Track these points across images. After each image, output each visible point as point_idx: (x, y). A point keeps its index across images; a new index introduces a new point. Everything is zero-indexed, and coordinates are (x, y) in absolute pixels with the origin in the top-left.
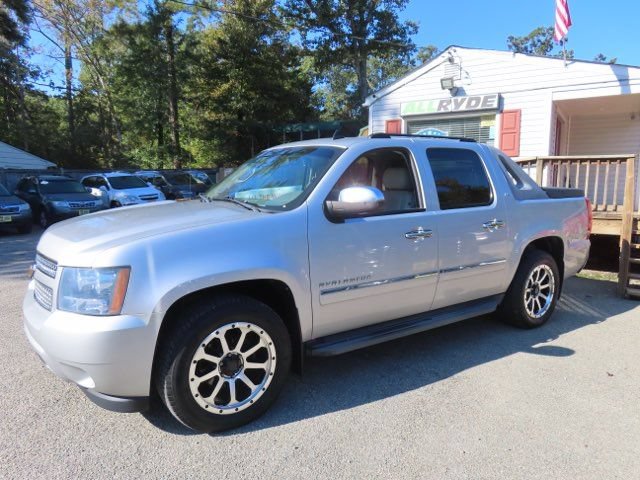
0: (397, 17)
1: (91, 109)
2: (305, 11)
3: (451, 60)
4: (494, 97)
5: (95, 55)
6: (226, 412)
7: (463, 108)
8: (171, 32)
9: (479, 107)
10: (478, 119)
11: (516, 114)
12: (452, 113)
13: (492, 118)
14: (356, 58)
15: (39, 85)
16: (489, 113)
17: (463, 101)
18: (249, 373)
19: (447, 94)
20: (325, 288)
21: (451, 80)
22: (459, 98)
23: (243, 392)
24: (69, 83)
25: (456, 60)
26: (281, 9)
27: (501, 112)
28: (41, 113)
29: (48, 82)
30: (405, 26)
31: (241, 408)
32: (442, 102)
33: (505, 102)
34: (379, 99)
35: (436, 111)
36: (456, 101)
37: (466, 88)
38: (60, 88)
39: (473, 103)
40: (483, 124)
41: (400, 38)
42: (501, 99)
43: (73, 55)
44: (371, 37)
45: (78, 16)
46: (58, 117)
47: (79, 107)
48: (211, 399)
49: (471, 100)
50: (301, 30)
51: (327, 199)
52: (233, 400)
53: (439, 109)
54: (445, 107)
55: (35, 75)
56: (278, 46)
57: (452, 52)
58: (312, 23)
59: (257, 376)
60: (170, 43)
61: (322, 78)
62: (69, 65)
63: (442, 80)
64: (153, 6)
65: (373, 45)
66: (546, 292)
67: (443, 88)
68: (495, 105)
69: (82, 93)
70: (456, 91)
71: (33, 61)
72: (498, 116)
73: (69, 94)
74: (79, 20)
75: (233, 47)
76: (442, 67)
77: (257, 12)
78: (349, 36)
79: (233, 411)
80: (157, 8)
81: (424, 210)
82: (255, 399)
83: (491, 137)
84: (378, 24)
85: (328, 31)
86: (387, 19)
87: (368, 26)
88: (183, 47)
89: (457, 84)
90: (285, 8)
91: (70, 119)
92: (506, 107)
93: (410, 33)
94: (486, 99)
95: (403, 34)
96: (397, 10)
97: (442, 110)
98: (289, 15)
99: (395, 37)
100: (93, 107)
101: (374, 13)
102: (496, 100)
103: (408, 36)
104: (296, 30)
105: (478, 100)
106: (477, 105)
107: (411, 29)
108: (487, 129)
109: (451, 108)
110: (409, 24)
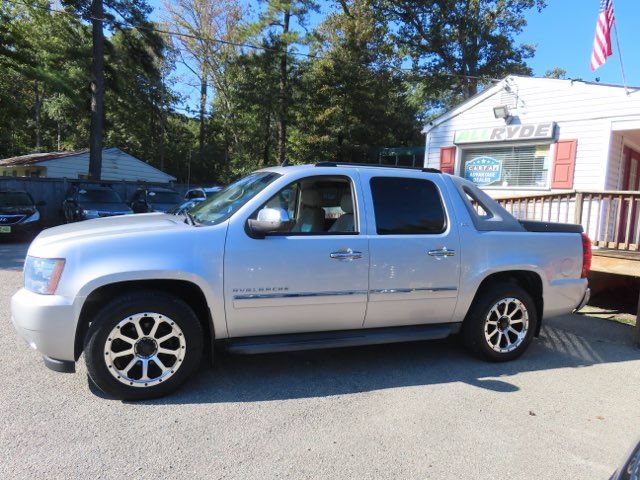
0: (513, 41)
1: (218, 129)
2: (417, 38)
3: (507, 89)
4: (548, 126)
5: (225, 82)
6: (136, 384)
7: (516, 137)
8: (285, 61)
9: (533, 136)
10: (532, 149)
11: (573, 144)
12: (505, 142)
13: (546, 147)
14: (465, 82)
15: (179, 109)
16: (542, 143)
17: (517, 129)
18: (161, 356)
19: (502, 122)
20: (239, 293)
21: (505, 108)
22: (513, 127)
23: (154, 372)
24: (202, 107)
25: (513, 89)
26: (393, 37)
27: (556, 142)
28: (178, 134)
29: (185, 107)
30: (520, 49)
31: (150, 384)
32: (495, 131)
33: (561, 131)
34: (436, 127)
35: (489, 140)
36: (509, 130)
37: (521, 117)
38: (194, 112)
39: (527, 132)
40: (538, 154)
41: (514, 61)
42: (556, 128)
43: (208, 83)
44: (483, 62)
45: (214, 49)
46: (192, 136)
47: (209, 128)
48: (125, 372)
49: (524, 129)
50: (413, 56)
51: (250, 218)
52: (145, 376)
53: (492, 137)
54: (498, 136)
55: (176, 100)
56: (384, 73)
57: (509, 80)
58: (423, 50)
59: (169, 361)
60: (284, 70)
61: (438, 103)
62: (204, 91)
63: (494, 109)
64: (269, 39)
65: (485, 70)
66: (519, 327)
67: (496, 117)
68: (549, 134)
69: (213, 115)
70: (511, 120)
71: (175, 89)
72: (553, 146)
73: (202, 117)
74: (215, 52)
75: (337, 75)
76: (498, 96)
77: (361, 42)
78: (459, 61)
79: (143, 385)
80: (272, 41)
81: (357, 233)
82: (164, 379)
83: (545, 168)
84: (491, 49)
85: (438, 57)
86: (502, 43)
87: (481, 50)
88: (291, 75)
89: (513, 113)
90: (398, 35)
91: (201, 138)
92: (562, 137)
93: (526, 57)
94: (540, 128)
95: (518, 58)
96: (514, 34)
97: (496, 139)
98: (400, 43)
99: (510, 61)
100: (221, 128)
101: (487, 38)
102: (550, 129)
103: (523, 60)
104: (408, 56)
105: (531, 129)
106: (530, 134)
107: (526, 53)
108: (541, 160)
109: (504, 137)
110: (524, 48)
